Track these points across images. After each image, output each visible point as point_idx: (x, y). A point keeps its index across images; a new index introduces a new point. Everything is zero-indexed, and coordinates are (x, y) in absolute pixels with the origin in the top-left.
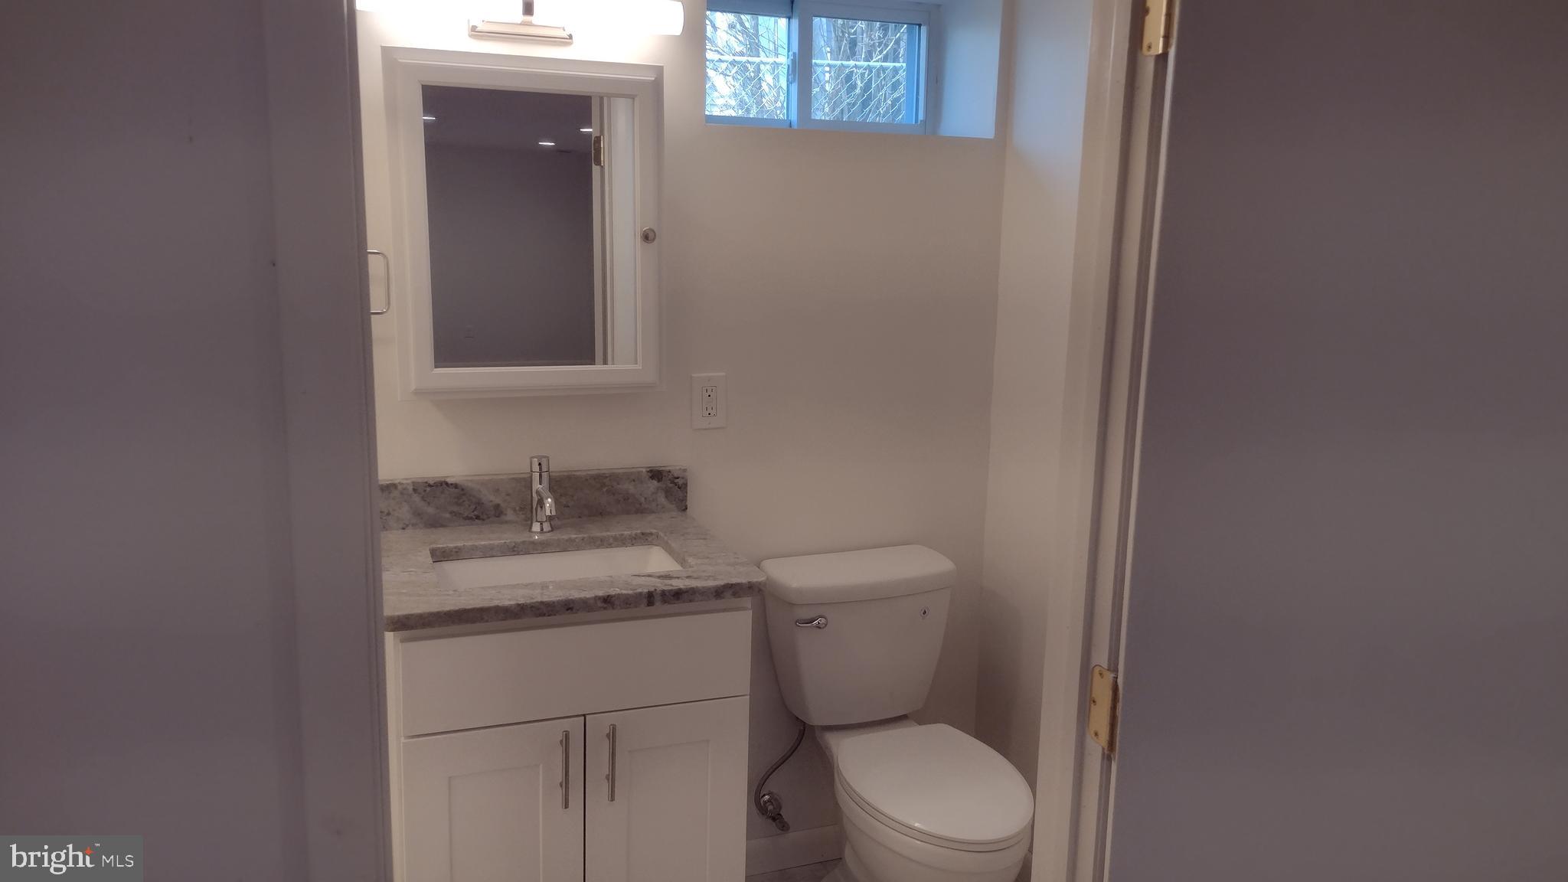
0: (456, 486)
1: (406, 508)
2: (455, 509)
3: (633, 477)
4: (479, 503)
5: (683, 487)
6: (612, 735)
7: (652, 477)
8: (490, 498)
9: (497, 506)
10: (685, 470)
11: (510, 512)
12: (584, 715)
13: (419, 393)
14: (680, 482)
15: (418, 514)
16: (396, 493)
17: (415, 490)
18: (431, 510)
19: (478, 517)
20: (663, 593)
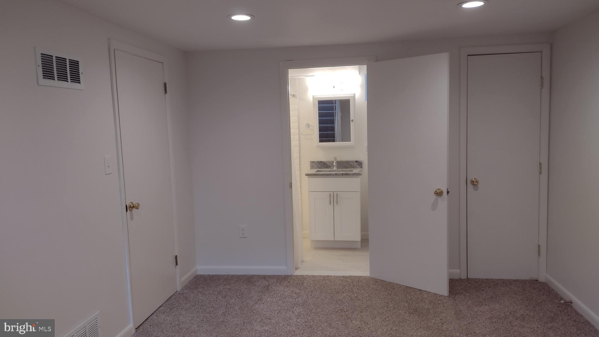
0: (323, 162)
1: (316, 165)
2: (323, 166)
3: (352, 162)
4: (327, 165)
5: (362, 164)
6: (337, 195)
7: (356, 162)
8: (329, 164)
9: (330, 166)
10: (362, 161)
11: (332, 167)
12: (333, 192)
13: (317, 146)
14: (361, 163)
15: (317, 166)
16: (314, 163)
17: (317, 162)
18: (320, 166)
19: (327, 167)
20: (345, 174)
